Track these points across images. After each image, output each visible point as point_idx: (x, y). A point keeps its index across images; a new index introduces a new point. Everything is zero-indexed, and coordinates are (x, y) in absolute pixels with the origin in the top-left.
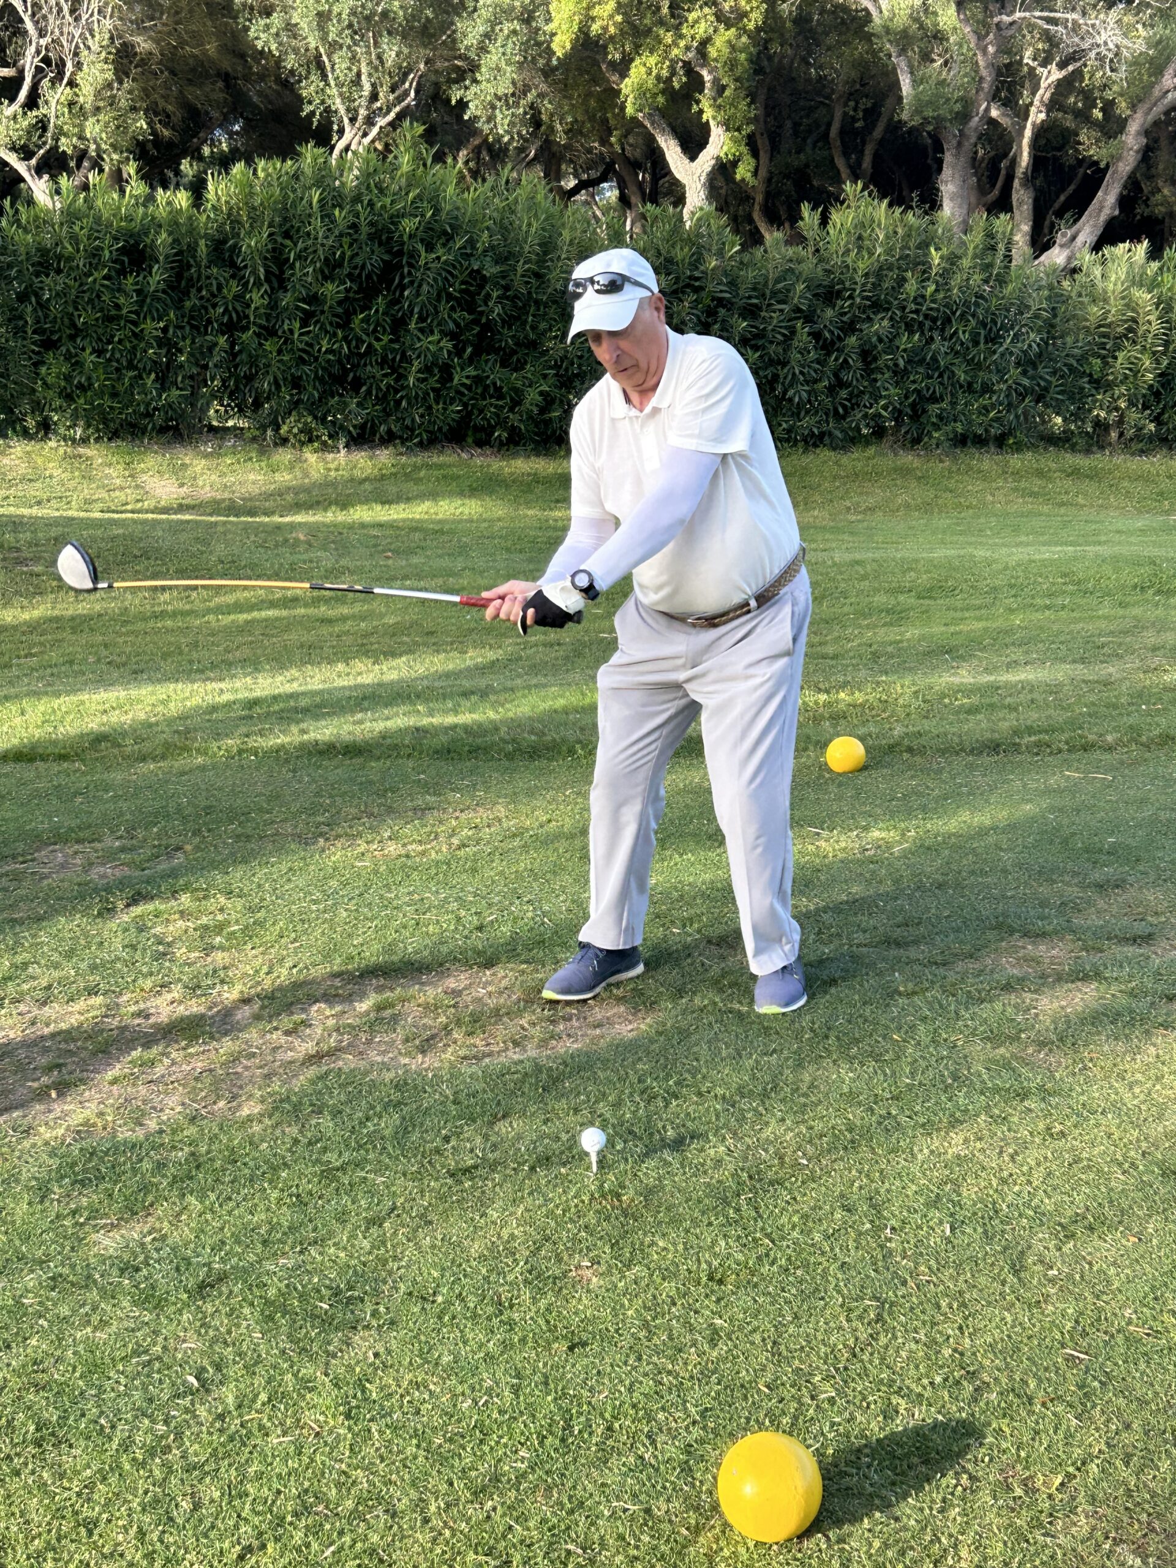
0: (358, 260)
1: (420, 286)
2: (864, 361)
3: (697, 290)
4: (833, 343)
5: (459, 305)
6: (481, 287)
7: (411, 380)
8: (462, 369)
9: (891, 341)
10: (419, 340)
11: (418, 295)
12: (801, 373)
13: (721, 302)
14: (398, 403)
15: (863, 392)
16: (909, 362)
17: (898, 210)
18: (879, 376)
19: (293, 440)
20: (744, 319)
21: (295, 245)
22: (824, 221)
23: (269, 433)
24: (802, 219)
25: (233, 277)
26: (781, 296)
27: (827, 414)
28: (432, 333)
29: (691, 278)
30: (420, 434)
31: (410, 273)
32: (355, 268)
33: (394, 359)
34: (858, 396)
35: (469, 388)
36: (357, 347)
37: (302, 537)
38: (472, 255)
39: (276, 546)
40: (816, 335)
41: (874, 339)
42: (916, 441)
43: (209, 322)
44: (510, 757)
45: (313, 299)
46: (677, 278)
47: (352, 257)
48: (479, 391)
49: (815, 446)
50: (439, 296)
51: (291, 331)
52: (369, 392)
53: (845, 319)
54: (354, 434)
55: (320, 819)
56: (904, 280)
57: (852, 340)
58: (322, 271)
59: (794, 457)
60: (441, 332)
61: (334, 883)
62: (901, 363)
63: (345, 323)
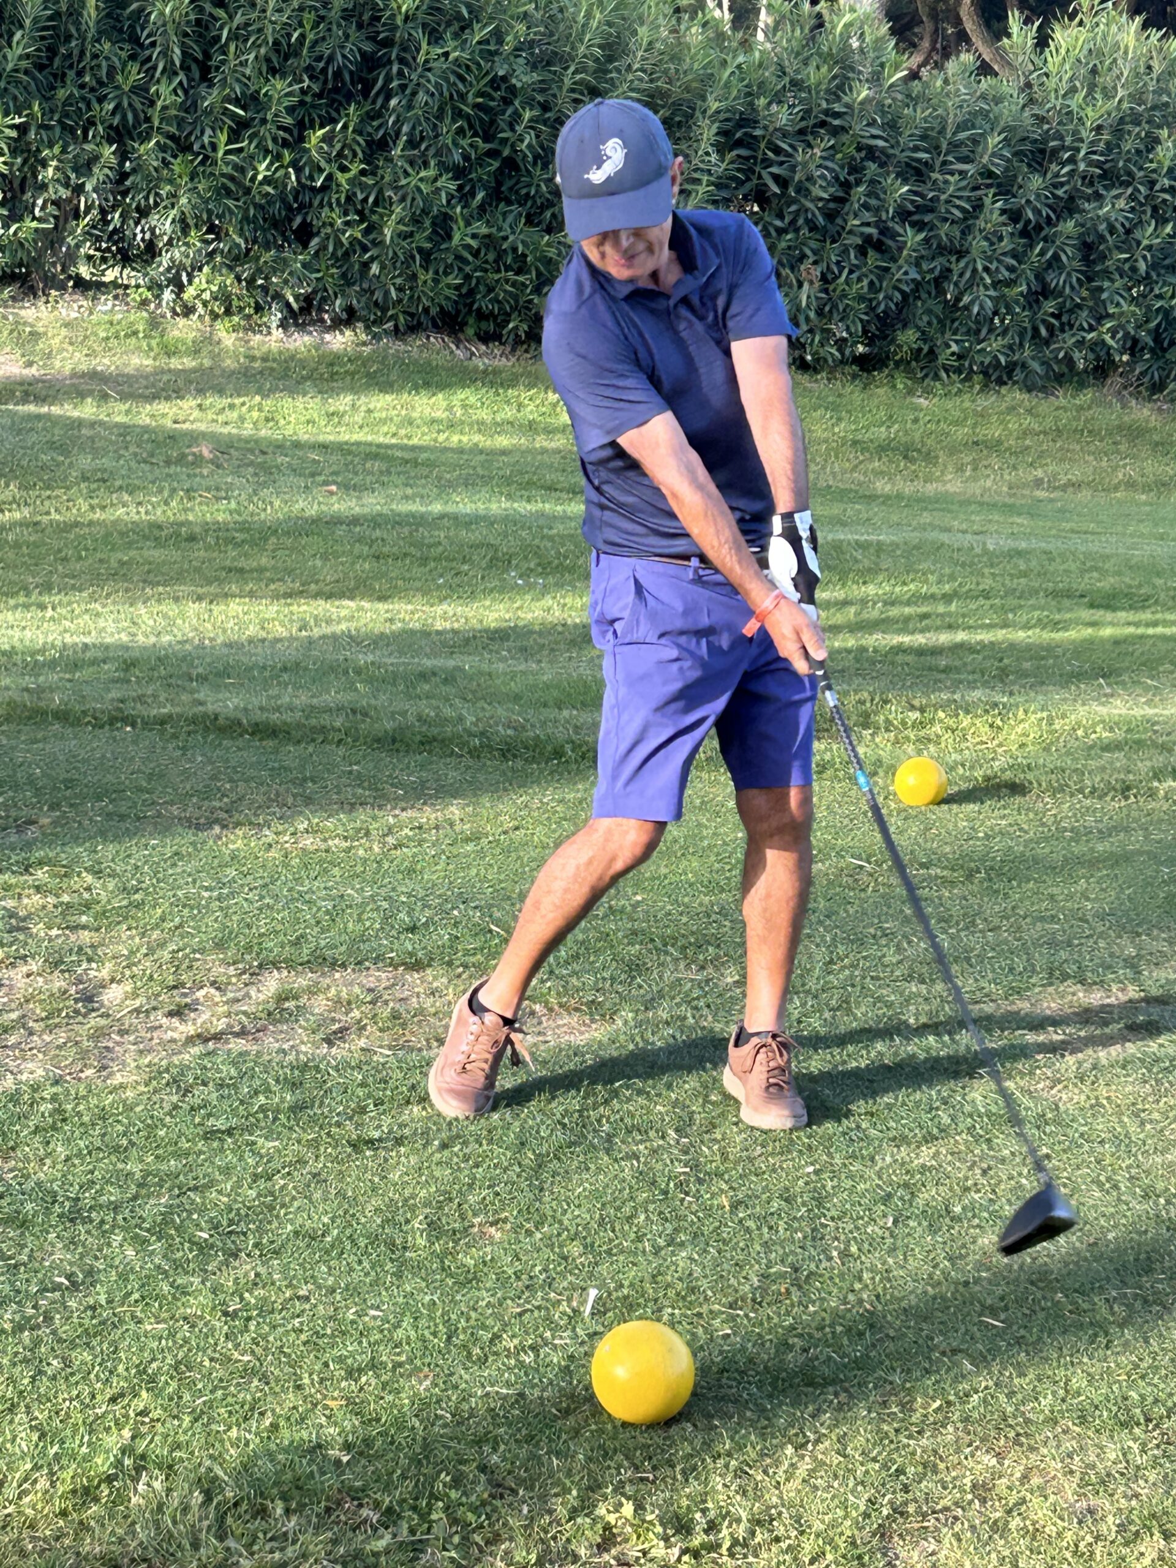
0: (325, 49)
1: (414, 94)
2: (1085, 259)
3: (836, 131)
4: (1039, 228)
5: (471, 126)
6: (507, 102)
7: (388, 232)
8: (468, 224)
9: (1128, 232)
10: (407, 174)
11: (410, 107)
12: (986, 269)
13: (871, 153)
14: (366, 266)
15: (1079, 306)
16: (1154, 266)
17: (1155, 35)
18: (1106, 284)
19: (201, 310)
20: (905, 181)
21: (231, 18)
22: (1042, 41)
23: (168, 295)
24: (1009, 36)
25: (133, 57)
26: (964, 150)
27: (1022, 335)
28: (426, 165)
29: (827, 112)
30: (394, 317)
31: (400, 73)
32: (319, 59)
33: (365, 200)
34: (1071, 311)
35: (476, 254)
36: (311, 178)
37: (206, 453)
38: (496, 53)
39: (168, 463)
40: (1014, 216)
41: (1102, 227)
42: (1157, 387)
43: (91, 123)
44: (475, 753)
45: (252, 101)
46: (808, 112)
47: (315, 43)
48: (491, 257)
49: (1001, 382)
50: (441, 109)
51: (214, 147)
52: (323, 248)
53: (1060, 192)
54: (295, 306)
55: (217, 804)
56: (1157, 141)
57: (1069, 226)
58: (268, 60)
59: (967, 396)
60: (440, 164)
61: (231, 872)
62: (1142, 266)
63: (295, 139)
